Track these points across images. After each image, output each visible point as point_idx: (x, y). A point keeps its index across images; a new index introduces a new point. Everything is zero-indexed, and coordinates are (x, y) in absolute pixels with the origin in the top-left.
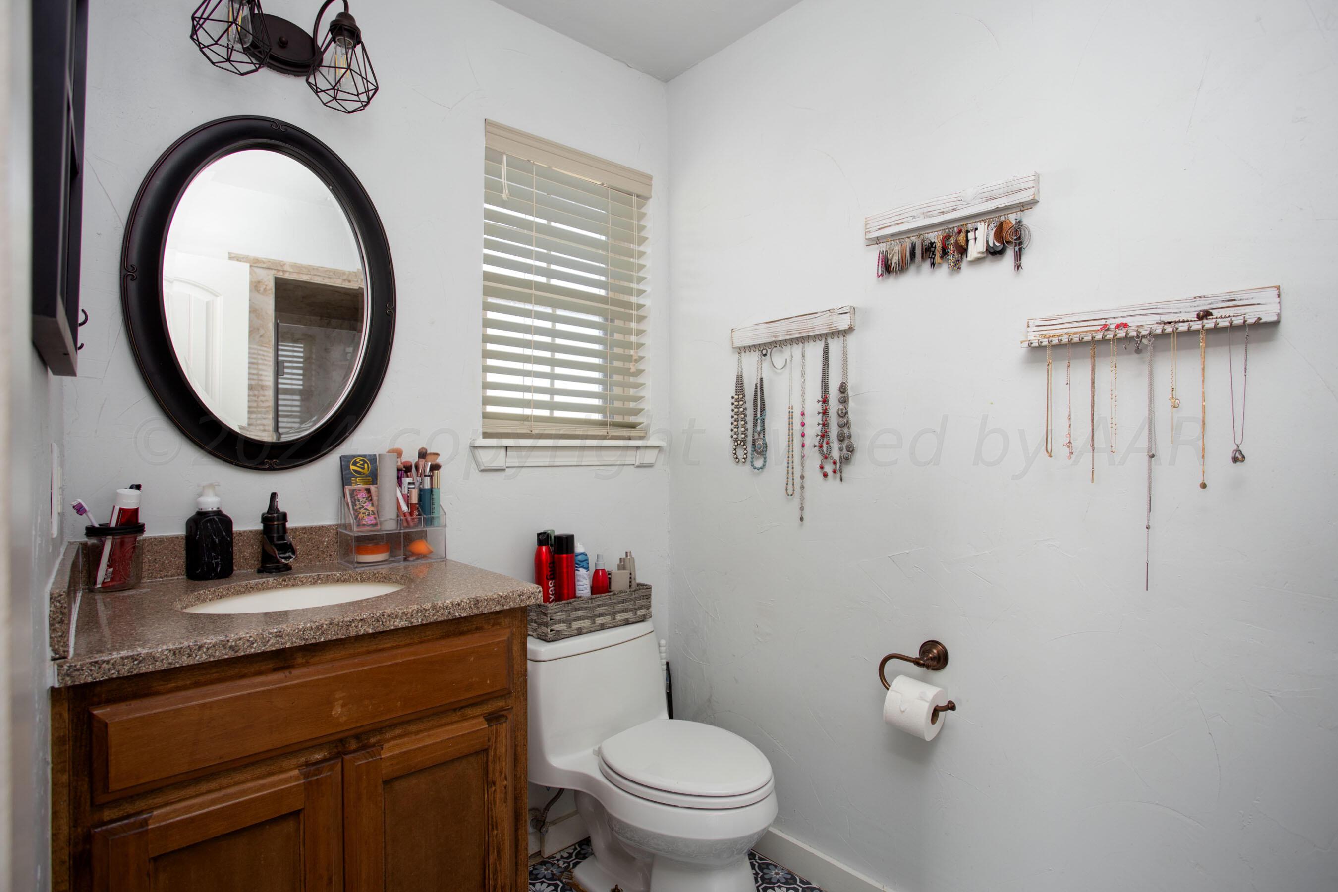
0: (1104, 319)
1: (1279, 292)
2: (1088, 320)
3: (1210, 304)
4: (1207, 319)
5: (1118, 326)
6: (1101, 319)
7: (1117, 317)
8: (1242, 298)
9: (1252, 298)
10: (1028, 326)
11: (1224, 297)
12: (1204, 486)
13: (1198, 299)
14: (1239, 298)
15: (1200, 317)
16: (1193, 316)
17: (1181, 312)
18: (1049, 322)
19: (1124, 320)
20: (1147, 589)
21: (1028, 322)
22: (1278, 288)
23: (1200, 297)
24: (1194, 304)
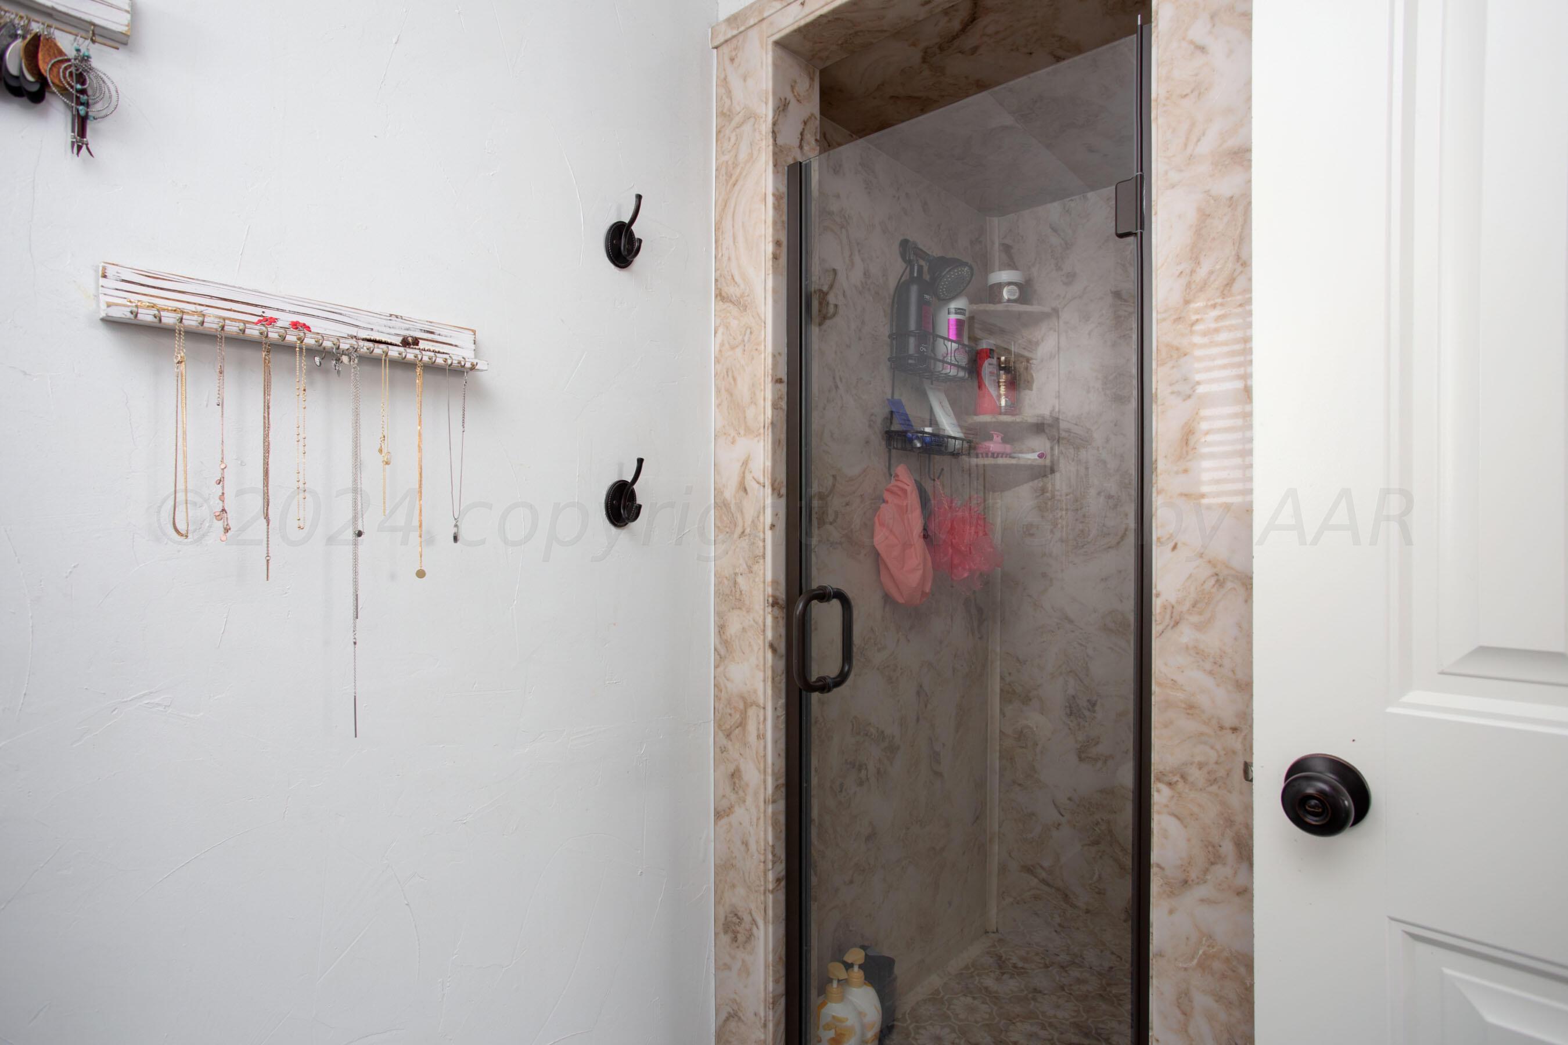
0: (262, 306)
1: (475, 338)
2: (232, 301)
3: (408, 329)
4: (409, 347)
5: (295, 325)
6: (256, 306)
7: (283, 310)
8: (441, 333)
9: (451, 337)
10: (105, 276)
11: (422, 325)
12: (421, 574)
13: (393, 318)
14: (438, 332)
15: (405, 343)
16: (398, 340)
17: (372, 329)
18: (152, 280)
19: (302, 320)
20: (356, 736)
21: (104, 269)
22: (474, 332)
23: (397, 317)
24: (389, 323)
